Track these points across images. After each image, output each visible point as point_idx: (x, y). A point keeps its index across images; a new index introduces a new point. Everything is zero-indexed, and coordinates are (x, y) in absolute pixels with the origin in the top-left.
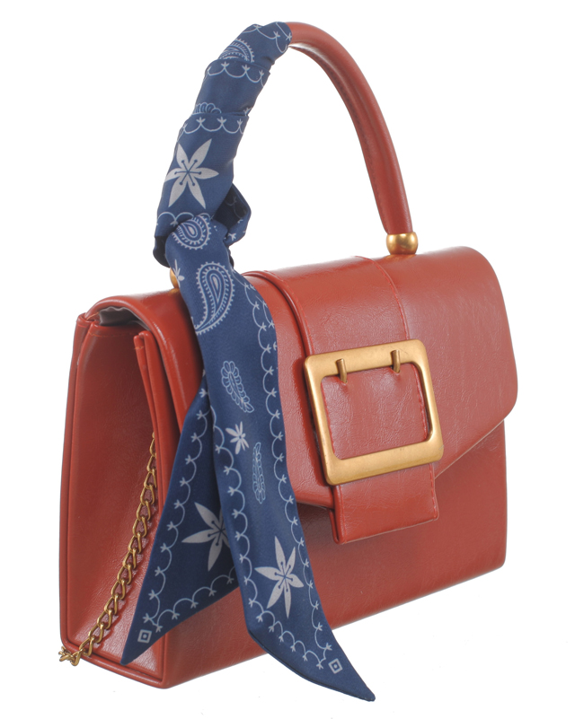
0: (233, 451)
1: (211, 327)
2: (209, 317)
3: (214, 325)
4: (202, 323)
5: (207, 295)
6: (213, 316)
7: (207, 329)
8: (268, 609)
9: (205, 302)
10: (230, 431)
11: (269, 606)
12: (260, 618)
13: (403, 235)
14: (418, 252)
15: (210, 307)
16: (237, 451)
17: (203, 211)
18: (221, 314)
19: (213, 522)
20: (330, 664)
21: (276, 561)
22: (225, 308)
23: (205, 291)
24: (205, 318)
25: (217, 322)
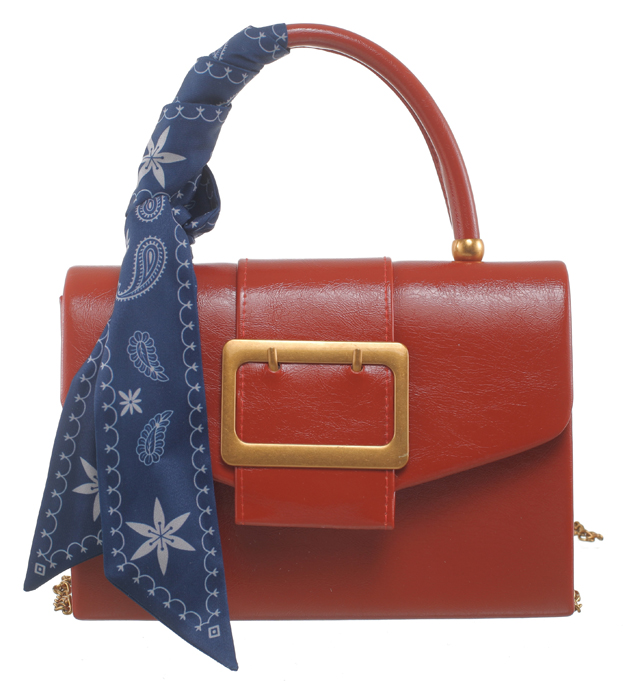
0: (119, 413)
1: (132, 297)
2: (134, 288)
3: (136, 296)
4: (126, 291)
5: (138, 268)
6: (138, 288)
7: (128, 298)
8: (133, 562)
9: (135, 273)
10: (121, 393)
11: (133, 558)
12: (121, 568)
13: (469, 242)
14: (484, 260)
15: (137, 278)
16: (123, 413)
17: (161, 189)
18: (146, 287)
19: (95, 477)
20: (210, 629)
21: (153, 519)
22: (151, 282)
23: (138, 263)
24: (130, 288)
25: (140, 294)
